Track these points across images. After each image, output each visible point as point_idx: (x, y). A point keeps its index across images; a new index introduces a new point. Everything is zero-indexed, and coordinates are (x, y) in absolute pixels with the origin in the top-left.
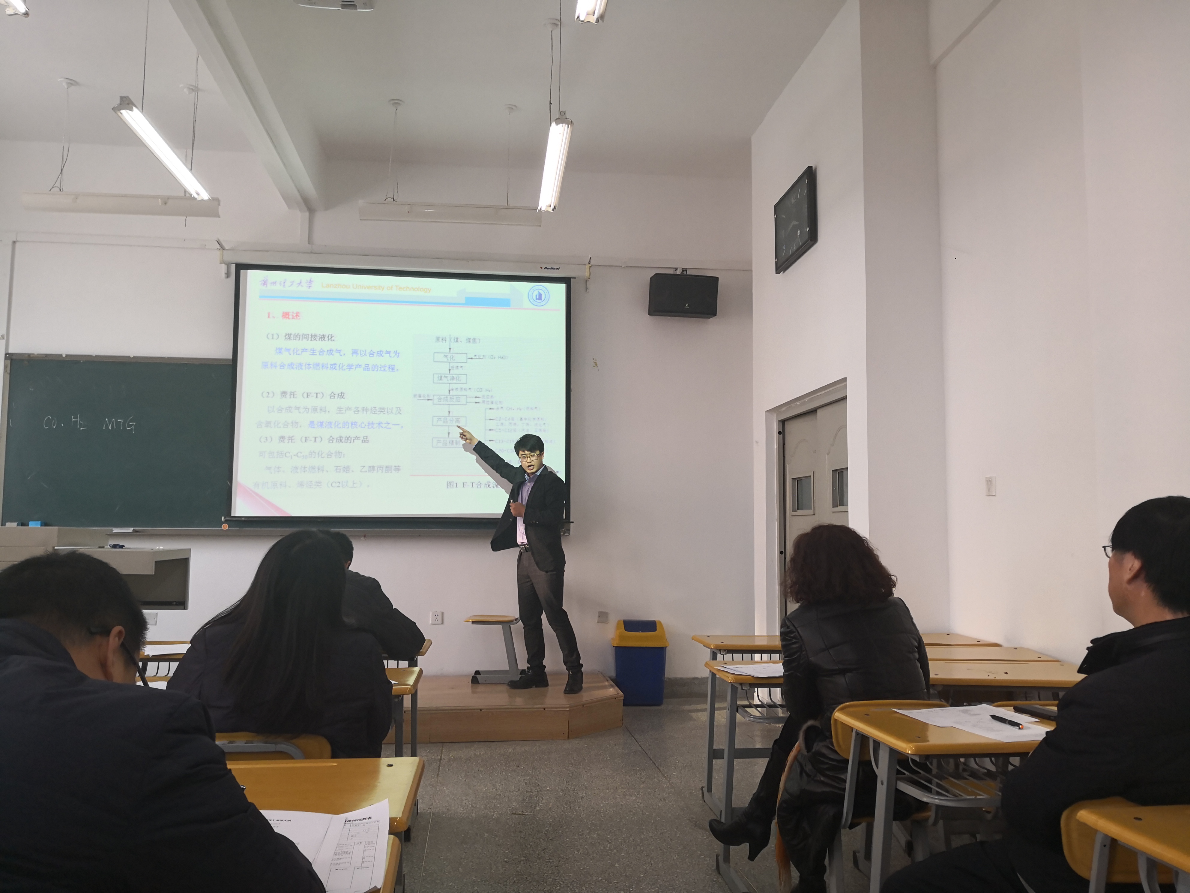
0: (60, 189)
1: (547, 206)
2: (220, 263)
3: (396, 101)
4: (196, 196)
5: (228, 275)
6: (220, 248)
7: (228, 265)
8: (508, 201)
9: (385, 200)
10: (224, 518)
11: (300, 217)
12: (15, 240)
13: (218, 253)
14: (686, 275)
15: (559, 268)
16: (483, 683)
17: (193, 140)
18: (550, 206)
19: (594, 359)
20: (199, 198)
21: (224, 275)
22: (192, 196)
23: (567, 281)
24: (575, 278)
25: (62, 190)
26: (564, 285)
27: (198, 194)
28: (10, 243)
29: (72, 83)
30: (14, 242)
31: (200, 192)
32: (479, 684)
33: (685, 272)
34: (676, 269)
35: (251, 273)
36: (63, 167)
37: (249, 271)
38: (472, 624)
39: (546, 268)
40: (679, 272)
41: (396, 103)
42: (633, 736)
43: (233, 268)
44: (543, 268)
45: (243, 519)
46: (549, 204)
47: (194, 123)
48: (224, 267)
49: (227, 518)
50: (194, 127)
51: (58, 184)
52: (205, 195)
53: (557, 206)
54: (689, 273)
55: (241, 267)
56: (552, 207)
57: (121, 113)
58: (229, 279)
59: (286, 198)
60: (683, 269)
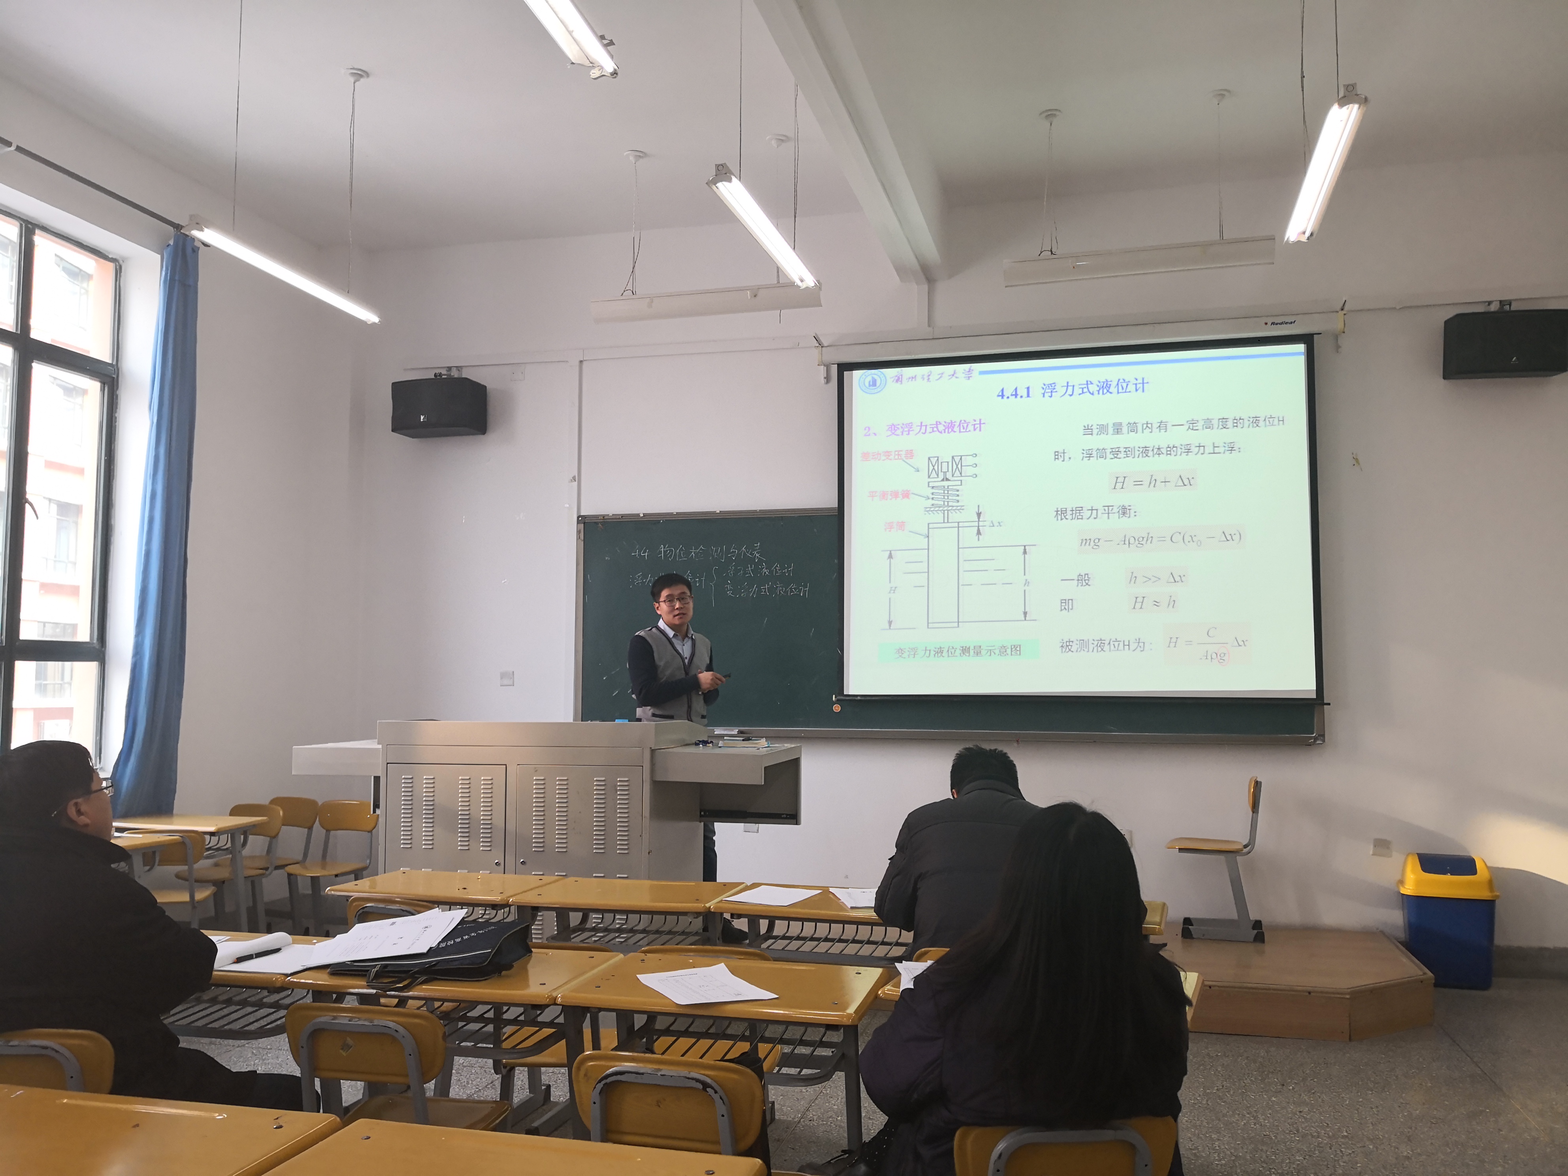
0: (633, 293)
1: (1299, 234)
2: (818, 365)
3: (1049, 113)
4: (800, 283)
5: (828, 379)
6: (817, 345)
7: (828, 367)
8: (1221, 233)
9: (1039, 255)
10: (835, 698)
11: (917, 291)
12: (582, 359)
13: (816, 352)
14: (1511, 312)
15: (1295, 321)
16: (1199, 939)
17: (795, 209)
18: (1304, 233)
19: (1353, 454)
20: (803, 286)
21: (823, 381)
22: (796, 284)
23: (1307, 339)
24: (1321, 334)
25: (634, 293)
26: (1303, 345)
27: (802, 281)
28: (577, 363)
29: (641, 155)
30: (581, 362)
31: (804, 278)
32: (1194, 938)
33: (1507, 308)
34: (1490, 303)
35: (857, 374)
36: (635, 263)
37: (855, 372)
38: (1179, 852)
39: (1273, 323)
40: (1494, 307)
41: (1050, 115)
42: (1458, 1045)
43: (834, 369)
44: (1269, 324)
45: (859, 698)
46: (1302, 229)
47: (796, 185)
48: (822, 369)
49: (839, 697)
50: (796, 191)
51: (630, 287)
52: (810, 281)
53: (1316, 233)
54: (1515, 307)
55: (845, 367)
56: (1308, 234)
57: (717, 187)
58: (830, 385)
59: (901, 270)
60: (1501, 302)
